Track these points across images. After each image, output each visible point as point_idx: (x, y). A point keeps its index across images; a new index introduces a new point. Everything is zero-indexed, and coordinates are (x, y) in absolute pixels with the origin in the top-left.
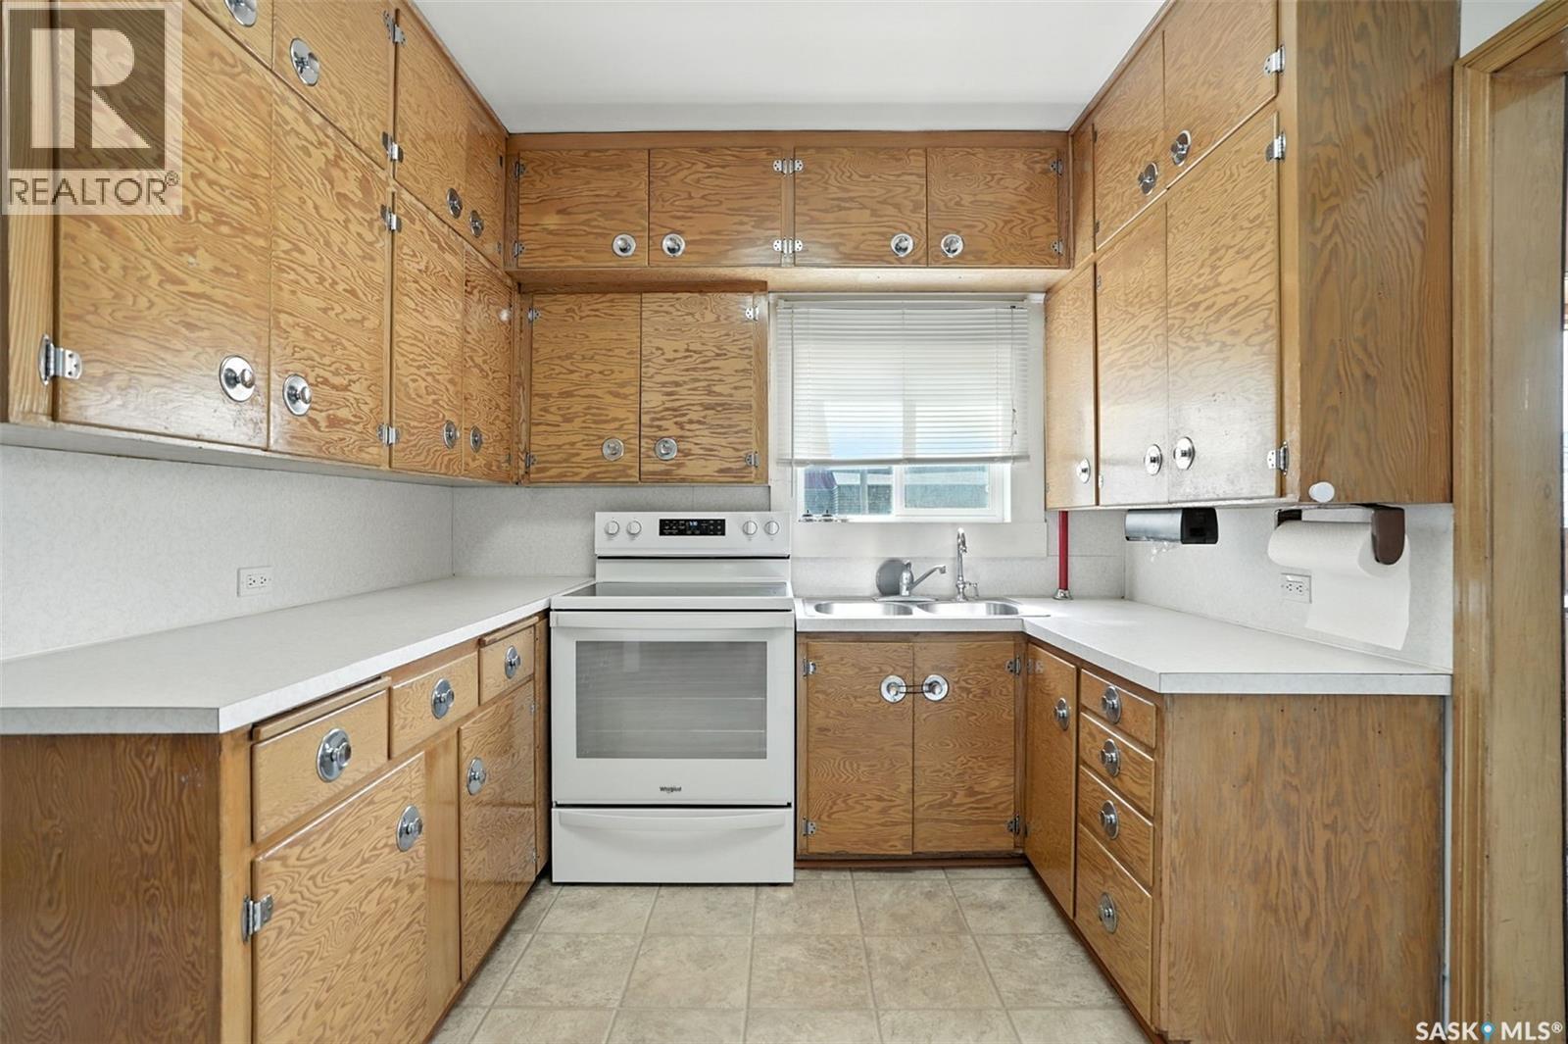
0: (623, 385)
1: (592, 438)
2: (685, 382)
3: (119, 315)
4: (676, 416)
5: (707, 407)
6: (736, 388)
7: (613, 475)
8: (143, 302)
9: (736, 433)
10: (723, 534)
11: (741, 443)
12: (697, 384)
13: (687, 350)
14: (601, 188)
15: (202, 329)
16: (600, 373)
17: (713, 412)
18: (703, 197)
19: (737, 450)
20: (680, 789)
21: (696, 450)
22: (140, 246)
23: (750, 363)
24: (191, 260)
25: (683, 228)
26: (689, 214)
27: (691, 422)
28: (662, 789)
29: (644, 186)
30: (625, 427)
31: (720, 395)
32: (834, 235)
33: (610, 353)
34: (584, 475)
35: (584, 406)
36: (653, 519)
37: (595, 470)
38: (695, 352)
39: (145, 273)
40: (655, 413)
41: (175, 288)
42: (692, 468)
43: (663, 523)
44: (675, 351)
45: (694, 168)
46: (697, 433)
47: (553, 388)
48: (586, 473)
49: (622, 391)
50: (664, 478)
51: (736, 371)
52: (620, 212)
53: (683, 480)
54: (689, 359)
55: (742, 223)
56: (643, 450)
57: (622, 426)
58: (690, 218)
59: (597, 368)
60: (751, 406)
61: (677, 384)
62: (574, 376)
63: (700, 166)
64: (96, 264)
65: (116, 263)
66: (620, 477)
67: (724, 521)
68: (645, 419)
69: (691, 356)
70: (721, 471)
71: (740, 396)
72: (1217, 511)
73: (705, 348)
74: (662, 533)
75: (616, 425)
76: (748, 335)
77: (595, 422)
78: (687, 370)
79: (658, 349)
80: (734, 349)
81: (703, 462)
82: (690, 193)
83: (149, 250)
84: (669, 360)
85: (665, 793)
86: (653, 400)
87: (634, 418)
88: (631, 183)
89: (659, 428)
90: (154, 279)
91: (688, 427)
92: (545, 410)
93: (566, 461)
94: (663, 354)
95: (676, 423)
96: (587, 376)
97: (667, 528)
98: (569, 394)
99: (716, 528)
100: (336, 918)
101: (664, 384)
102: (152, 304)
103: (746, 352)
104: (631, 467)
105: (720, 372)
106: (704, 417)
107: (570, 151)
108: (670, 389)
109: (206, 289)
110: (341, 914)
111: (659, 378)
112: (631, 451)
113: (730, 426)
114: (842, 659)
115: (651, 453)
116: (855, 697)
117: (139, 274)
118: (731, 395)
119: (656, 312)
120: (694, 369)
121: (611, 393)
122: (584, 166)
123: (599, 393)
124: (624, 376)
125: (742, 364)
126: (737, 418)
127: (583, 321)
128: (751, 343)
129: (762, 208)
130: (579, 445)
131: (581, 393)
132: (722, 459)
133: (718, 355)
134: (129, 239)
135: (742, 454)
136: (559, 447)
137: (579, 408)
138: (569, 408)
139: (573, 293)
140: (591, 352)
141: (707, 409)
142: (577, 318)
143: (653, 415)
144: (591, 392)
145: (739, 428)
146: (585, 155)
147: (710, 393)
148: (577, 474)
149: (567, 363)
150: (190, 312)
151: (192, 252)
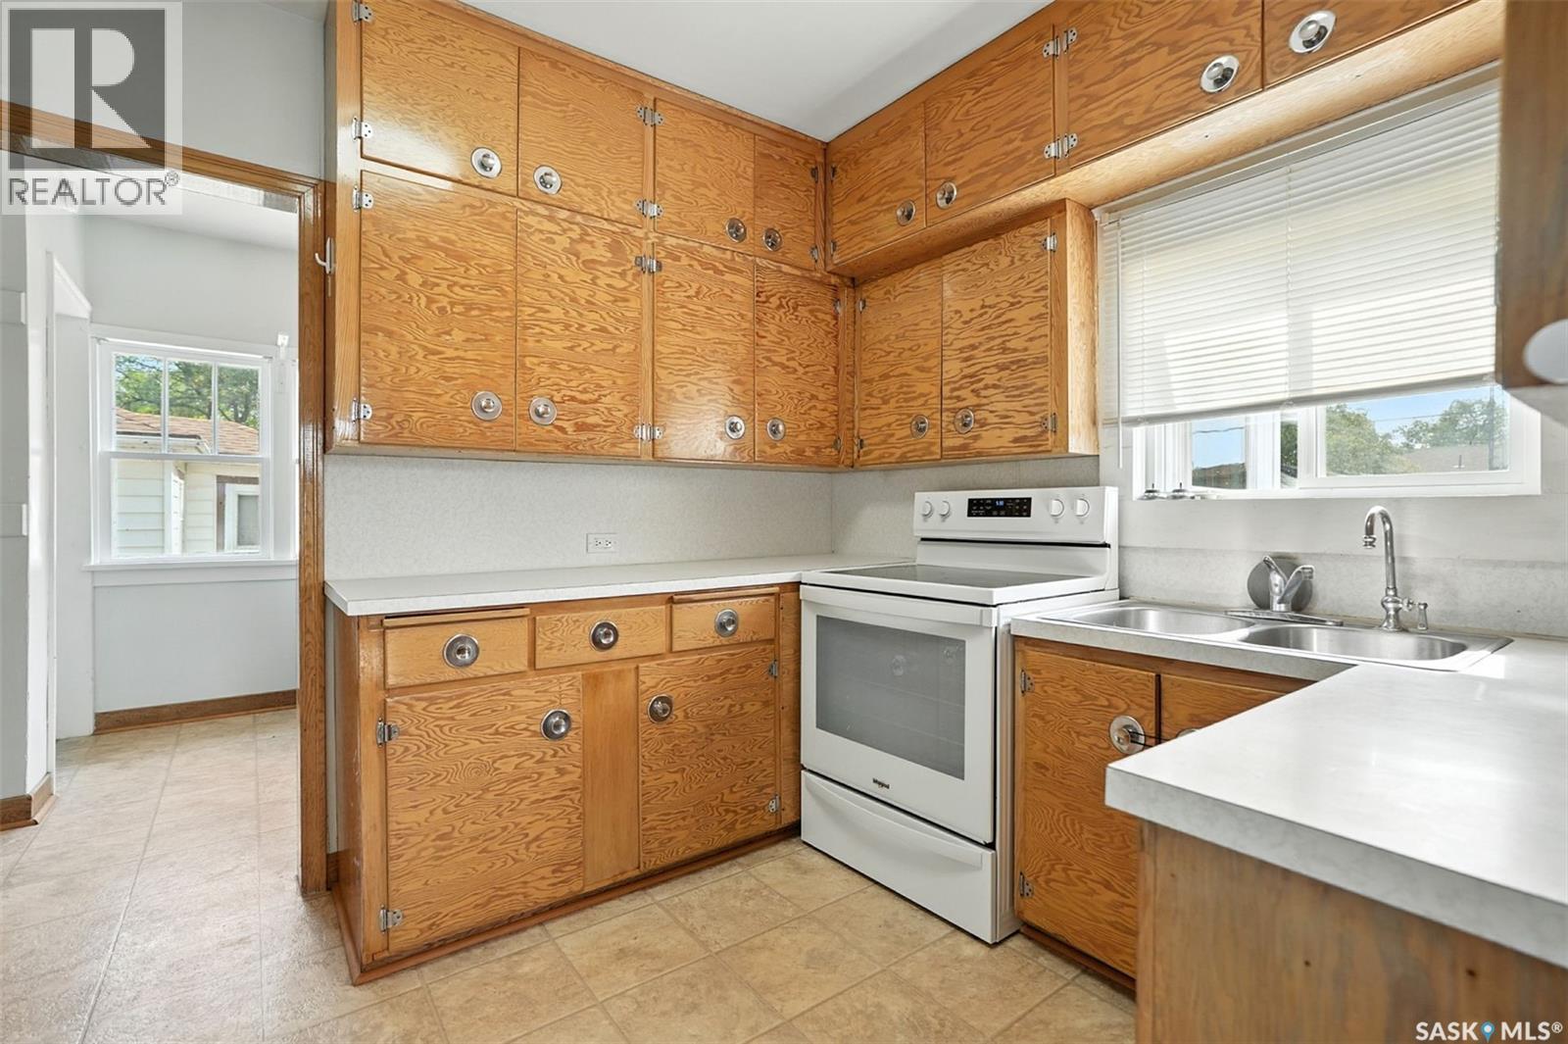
0: (926, 359)
1: (904, 417)
2: (980, 343)
3: (396, 380)
4: (972, 383)
5: (1002, 368)
6: (1031, 339)
7: (919, 453)
8: (413, 370)
9: (1031, 393)
10: (1029, 515)
11: (1037, 405)
12: (992, 343)
13: (983, 307)
14: (888, 162)
15: (457, 379)
16: (910, 349)
17: (1008, 371)
18: (972, 129)
19: (1032, 414)
20: (888, 787)
21: (992, 419)
22: (410, 338)
23: (1045, 306)
24: (448, 337)
25: (953, 173)
26: (961, 154)
27: (986, 387)
28: (875, 781)
29: (921, 144)
30: (930, 402)
31: (1015, 351)
32: (1116, 107)
33: (918, 328)
34: (897, 455)
35: (897, 386)
36: (960, 499)
37: (905, 449)
38: (990, 307)
39: (413, 353)
40: (955, 382)
41: (436, 358)
42: (990, 439)
43: (971, 502)
44: (972, 310)
45: (964, 99)
46: (993, 399)
47: (874, 372)
48: (898, 453)
49: (926, 365)
50: (963, 455)
51: (1031, 319)
52: (902, 180)
53: (979, 454)
54: (985, 317)
55: (1011, 141)
56: (944, 425)
57: (926, 401)
58: (961, 158)
59: (907, 345)
60: (1046, 357)
61: (973, 347)
62: (891, 357)
63: (969, 96)
64: (382, 354)
65: (394, 350)
66: (924, 455)
67: (1029, 500)
68: (946, 390)
69: (986, 313)
70: (1016, 440)
71: (1036, 349)
73: (999, 300)
74: (970, 514)
75: (921, 401)
76: (1043, 272)
77: (906, 400)
78: (983, 329)
79: (957, 312)
80: (1029, 293)
81: (998, 432)
82: (959, 131)
83: (416, 339)
84: (966, 323)
85: (876, 785)
86: (953, 368)
87: (936, 391)
88: (910, 146)
89: (959, 399)
90: (421, 353)
91: (983, 393)
92: (870, 395)
93: (884, 442)
94: (961, 316)
95: (973, 391)
96: (901, 353)
97: (977, 508)
98: (885, 376)
99: (1022, 508)
100: (466, 762)
101: (961, 350)
102: (419, 370)
103: (1043, 293)
104: (933, 444)
105: (1012, 324)
106: (999, 380)
107: (864, 138)
108: (968, 354)
109: (461, 353)
110: (471, 760)
111: (958, 344)
112: (934, 426)
113: (1026, 386)
114: (1063, 679)
115: (951, 427)
116: (1078, 734)
117: (409, 354)
118: (1026, 349)
119: (955, 272)
120: (989, 327)
121: (917, 368)
122: (875, 147)
123: (909, 370)
124: (928, 348)
125: (1038, 308)
126: (1032, 374)
127: (897, 299)
128: (1047, 281)
129: (1032, 112)
130: (894, 426)
131: (896, 373)
132: (1018, 426)
133: (1012, 304)
134: (403, 336)
135: (1037, 418)
136: (880, 429)
137: (893, 389)
138: (886, 390)
139: (890, 274)
140: (902, 331)
141: (1003, 370)
142: (892, 298)
143: (953, 386)
144: (902, 371)
145: (1034, 387)
146: (877, 135)
147: (1004, 350)
148: (892, 454)
149: (885, 346)
150: (448, 370)
151: (448, 333)
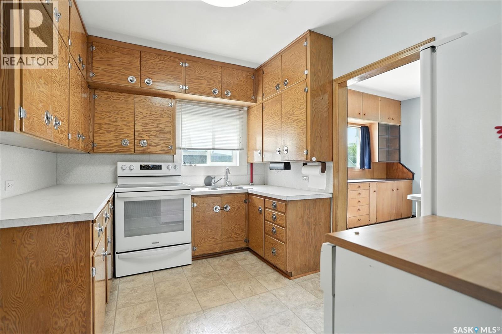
0: (129, 123)
1: (118, 139)
2: (150, 123)
3: (31, 98)
4: (147, 133)
5: (157, 131)
6: (166, 126)
7: (125, 151)
9: (166, 139)
10: (161, 169)
11: (167, 142)
12: (153, 124)
13: (150, 114)
14: (124, 60)
15: (42, 102)
16: (121, 118)
17: (159, 133)
18: (158, 69)
19: (166, 144)
20: (158, 242)
21: (153, 144)
22: (34, 77)
23: (170, 119)
24: (41, 80)
25: (152, 77)
26: (154, 73)
27: (152, 135)
29: (139, 62)
30: (130, 136)
31: (161, 128)
32: (197, 86)
33: (124, 112)
34: (115, 151)
35: (115, 128)
36: (138, 165)
37: (119, 149)
38: (153, 114)
40: (140, 132)
42: (152, 149)
43: (141, 166)
44: (147, 113)
45: (156, 60)
46: (154, 139)
47: (103, 121)
48: (115, 150)
49: (128, 124)
50: (142, 152)
51: (166, 121)
52: (130, 69)
53: (149, 153)
54: (151, 117)
55: (170, 79)
56: (135, 143)
57: (128, 136)
59: (119, 116)
60: (170, 132)
61: (147, 124)
62: (111, 118)
63: (157, 60)
64: (28, 83)
66: (127, 151)
67: (161, 165)
68: (136, 134)
69: (152, 116)
70: (161, 150)
71: (167, 129)
72: (291, 163)
73: (156, 113)
74: (141, 169)
75: (127, 135)
76: (170, 111)
77: (118, 134)
78: (150, 120)
79: (141, 112)
80: (165, 114)
81: (156, 148)
82: (154, 67)
84: (144, 116)
85: (154, 244)
86: (139, 128)
87: (132, 133)
88: (134, 60)
89: (141, 137)
91: (151, 137)
92: (100, 129)
93: (108, 146)
94: (142, 114)
95: (147, 135)
96: (115, 119)
97: (143, 167)
98: (109, 124)
99: (159, 167)
101: (143, 123)
103: (169, 116)
104: (132, 148)
105: (161, 121)
106: (156, 134)
107: (112, 46)
108: (145, 125)
111: (141, 121)
112: (132, 143)
113: (164, 137)
114: (203, 202)
115: (139, 144)
118: (164, 128)
119: (140, 101)
120: (152, 120)
121: (124, 125)
122: (118, 52)
123: (120, 124)
124: (129, 120)
125: (168, 119)
126: (166, 135)
127: (114, 101)
128: (171, 113)
129: (176, 75)
130: (113, 141)
131: (114, 124)
132: (162, 147)
133: (160, 116)
134: (32, 75)
135: (168, 146)
136: (105, 141)
137: (113, 129)
138: (109, 129)
139: (111, 91)
140: (117, 111)
141: (157, 132)
142: (112, 100)
143: (140, 133)
144: (117, 124)
145: (167, 138)
146: (118, 48)
147: (158, 127)
148: (112, 150)
149: (108, 114)
151: (41, 78)
